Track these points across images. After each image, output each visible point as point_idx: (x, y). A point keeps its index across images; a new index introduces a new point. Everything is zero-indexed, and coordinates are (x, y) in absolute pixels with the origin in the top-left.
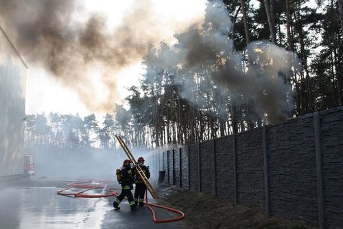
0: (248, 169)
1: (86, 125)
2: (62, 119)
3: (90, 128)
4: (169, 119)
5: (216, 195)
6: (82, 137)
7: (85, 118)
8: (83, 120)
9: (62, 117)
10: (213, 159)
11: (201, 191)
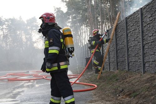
0: (152, 38)
1: (29, 28)
2: (6, 23)
3: (32, 30)
4: (103, 18)
5: (129, 70)
6: (26, 38)
7: (27, 21)
8: (26, 22)
9: (7, 21)
10: (126, 37)
11: (117, 69)
